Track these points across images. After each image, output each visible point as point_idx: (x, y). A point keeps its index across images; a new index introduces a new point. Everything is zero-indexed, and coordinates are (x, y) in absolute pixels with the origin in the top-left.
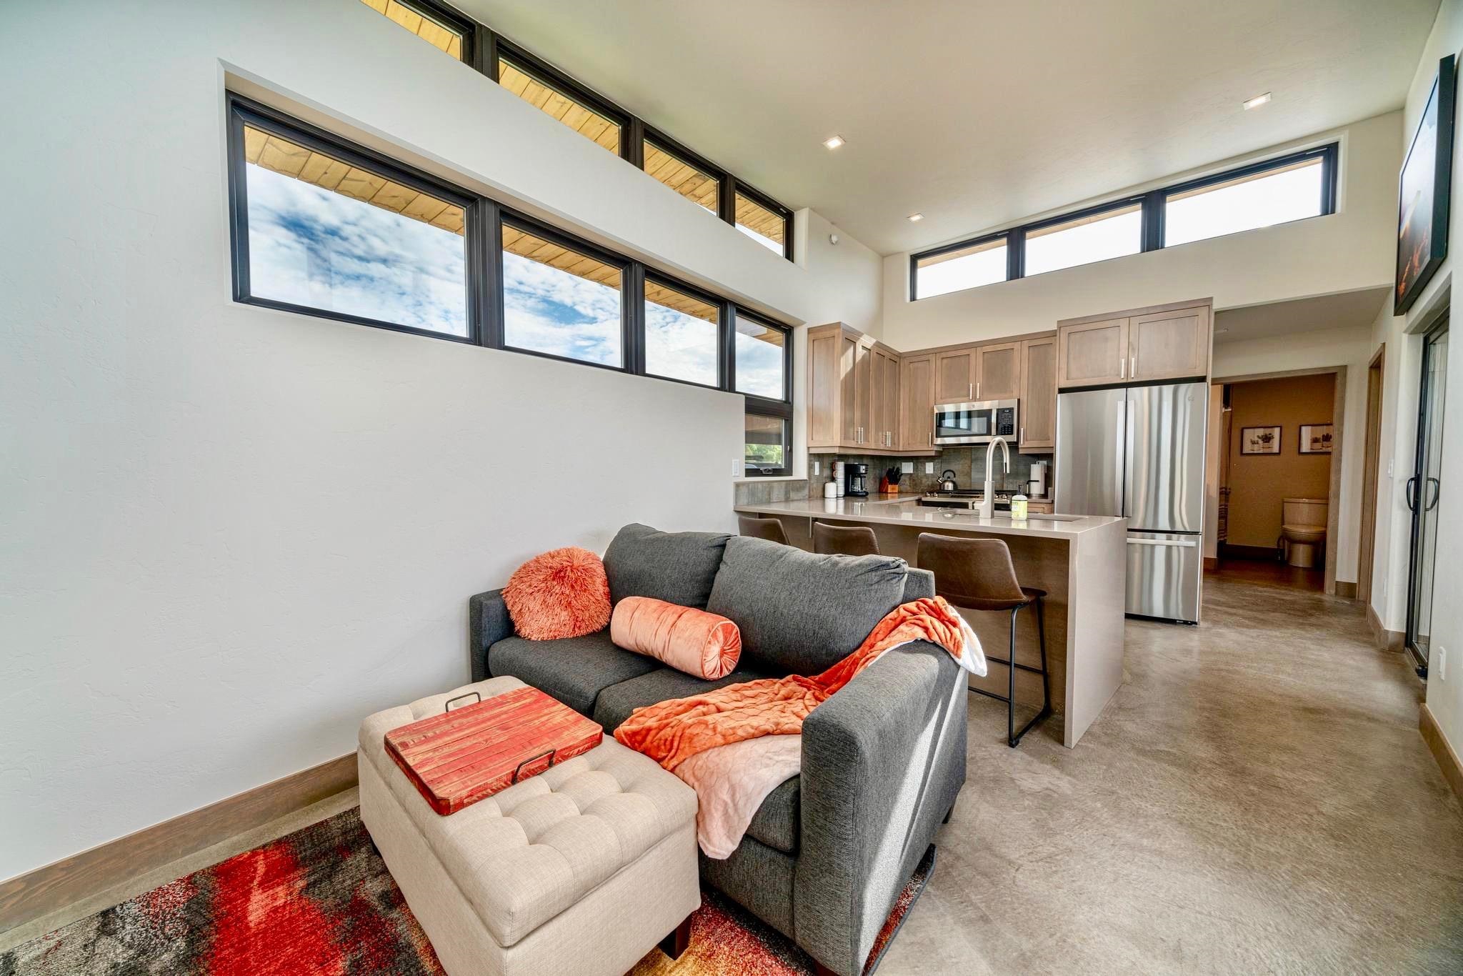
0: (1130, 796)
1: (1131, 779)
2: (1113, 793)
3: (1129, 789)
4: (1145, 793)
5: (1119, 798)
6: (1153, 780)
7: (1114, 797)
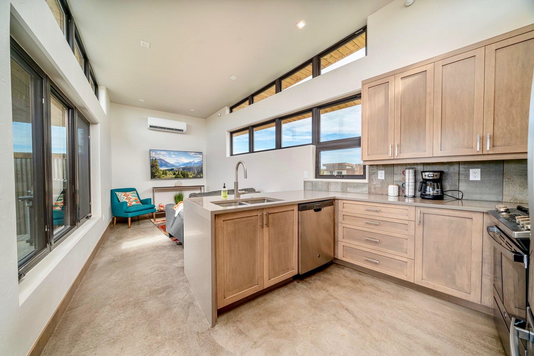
0: (161, 272)
1: (164, 276)
2: (165, 270)
3: (163, 274)
4: (159, 275)
5: (163, 270)
6: (159, 280)
7: (164, 270)
